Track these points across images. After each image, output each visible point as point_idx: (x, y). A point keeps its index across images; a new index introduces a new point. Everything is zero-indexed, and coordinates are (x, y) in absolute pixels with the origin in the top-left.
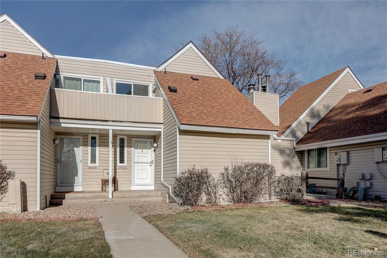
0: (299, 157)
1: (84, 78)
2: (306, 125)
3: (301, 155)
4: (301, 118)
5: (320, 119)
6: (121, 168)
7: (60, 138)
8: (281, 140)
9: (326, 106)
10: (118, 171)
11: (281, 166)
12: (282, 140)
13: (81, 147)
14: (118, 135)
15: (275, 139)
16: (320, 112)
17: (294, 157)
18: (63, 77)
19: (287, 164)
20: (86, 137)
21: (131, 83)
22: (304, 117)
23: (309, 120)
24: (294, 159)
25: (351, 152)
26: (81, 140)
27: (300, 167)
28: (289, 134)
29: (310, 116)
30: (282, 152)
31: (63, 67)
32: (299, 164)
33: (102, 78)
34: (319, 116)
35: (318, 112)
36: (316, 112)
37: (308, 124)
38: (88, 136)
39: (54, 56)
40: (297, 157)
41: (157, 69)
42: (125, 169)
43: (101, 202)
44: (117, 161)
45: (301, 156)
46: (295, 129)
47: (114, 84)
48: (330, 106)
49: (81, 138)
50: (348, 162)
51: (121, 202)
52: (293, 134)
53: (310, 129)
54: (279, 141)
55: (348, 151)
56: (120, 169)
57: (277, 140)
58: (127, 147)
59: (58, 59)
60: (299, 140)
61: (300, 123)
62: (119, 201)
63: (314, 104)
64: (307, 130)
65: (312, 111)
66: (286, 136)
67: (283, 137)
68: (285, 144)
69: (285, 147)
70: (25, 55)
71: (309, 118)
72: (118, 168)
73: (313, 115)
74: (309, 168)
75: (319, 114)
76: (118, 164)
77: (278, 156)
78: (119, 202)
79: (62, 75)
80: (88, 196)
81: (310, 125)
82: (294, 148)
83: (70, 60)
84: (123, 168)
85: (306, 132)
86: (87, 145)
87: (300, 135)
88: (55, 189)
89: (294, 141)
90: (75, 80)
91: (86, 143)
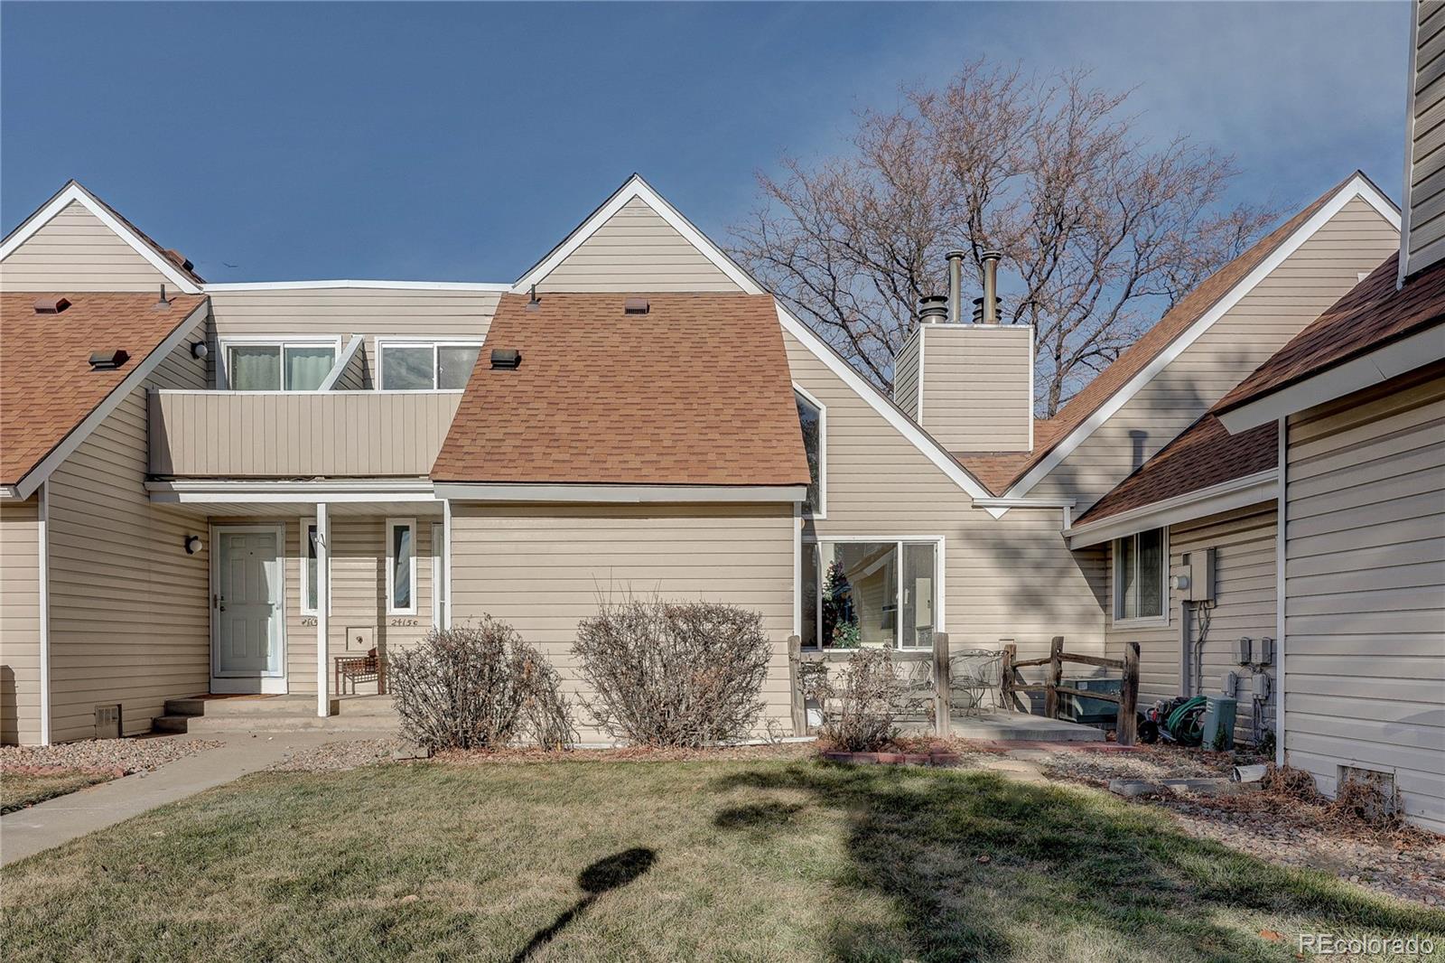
0: (1089, 572)
1: (286, 346)
2: (1129, 442)
3: (1102, 566)
4: (1104, 414)
5: (1199, 414)
6: (399, 622)
7: (221, 534)
8: (1007, 509)
9: (1233, 357)
10: (389, 631)
11: (1002, 609)
12: (1012, 508)
13: (281, 558)
14: (388, 517)
15: (980, 507)
16: (1199, 385)
17: (1063, 572)
18: (228, 347)
19: (1029, 600)
20: (292, 528)
21: (431, 346)
22: (1116, 411)
23: (1139, 420)
24: (1068, 581)
25: (1225, 552)
26: (280, 538)
27: (1094, 614)
28: (1044, 481)
29: (1146, 404)
30: (1007, 552)
31: (225, 319)
32: (1090, 599)
33: (338, 338)
34: (1197, 401)
35: (1192, 385)
36: (1177, 385)
37: (1137, 437)
38: (299, 523)
39: (200, 288)
40: (1079, 572)
41: (513, 287)
42: (412, 624)
43: (294, 726)
44: (387, 600)
45: (1100, 569)
46: (1071, 461)
47: (376, 353)
48: (1252, 357)
49: (279, 531)
50: (1212, 594)
51: (353, 730)
52: (1065, 481)
53: (1146, 459)
54: (997, 513)
55: (1216, 548)
56: (397, 624)
57: (987, 509)
58: (418, 556)
59: (211, 294)
60: (1092, 505)
61: (1095, 435)
62: (349, 725)
63: (1172, 353)
64: (1134, 461)
65: (1159, 381)
66: (1028, 494)
67: (1011, 498)
68: (1025, 525)
69: (1023, 534)
70: (122, 296)
71: (1144, 414)
72: (388, 622)
73: (1162, 397)
74: (1123, 616)
75: (1195, 395)
76: (392, 611)
77: (993, 572)
78: (349, 730)
79: (225, 341)
80: (268, 710)
81: (1146, 443)
82: (1068, 539)
83: (246, 294)
84: (406, 623)
85: (1129, 470)
86: (297, 553)
87: (1096, 482)
88: (207, 685)
89: (1067, 511)
90: (266, 354)
91: (292, 547)
